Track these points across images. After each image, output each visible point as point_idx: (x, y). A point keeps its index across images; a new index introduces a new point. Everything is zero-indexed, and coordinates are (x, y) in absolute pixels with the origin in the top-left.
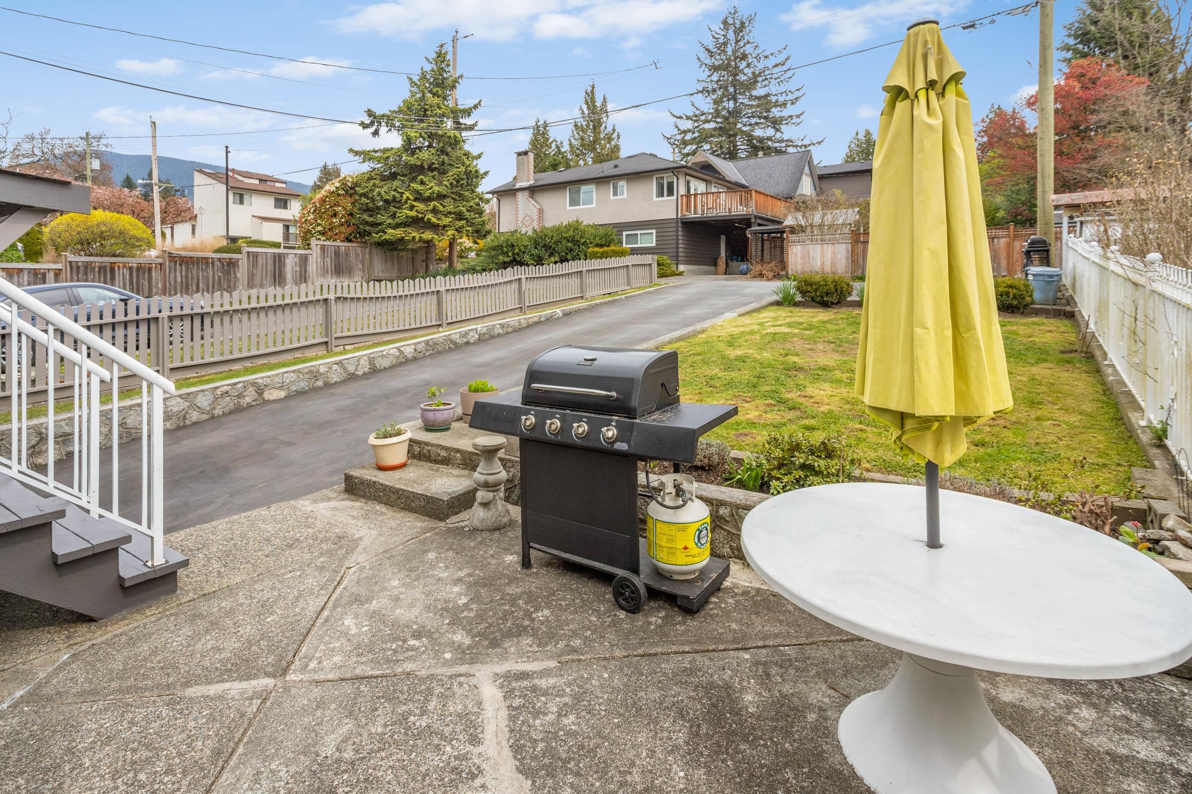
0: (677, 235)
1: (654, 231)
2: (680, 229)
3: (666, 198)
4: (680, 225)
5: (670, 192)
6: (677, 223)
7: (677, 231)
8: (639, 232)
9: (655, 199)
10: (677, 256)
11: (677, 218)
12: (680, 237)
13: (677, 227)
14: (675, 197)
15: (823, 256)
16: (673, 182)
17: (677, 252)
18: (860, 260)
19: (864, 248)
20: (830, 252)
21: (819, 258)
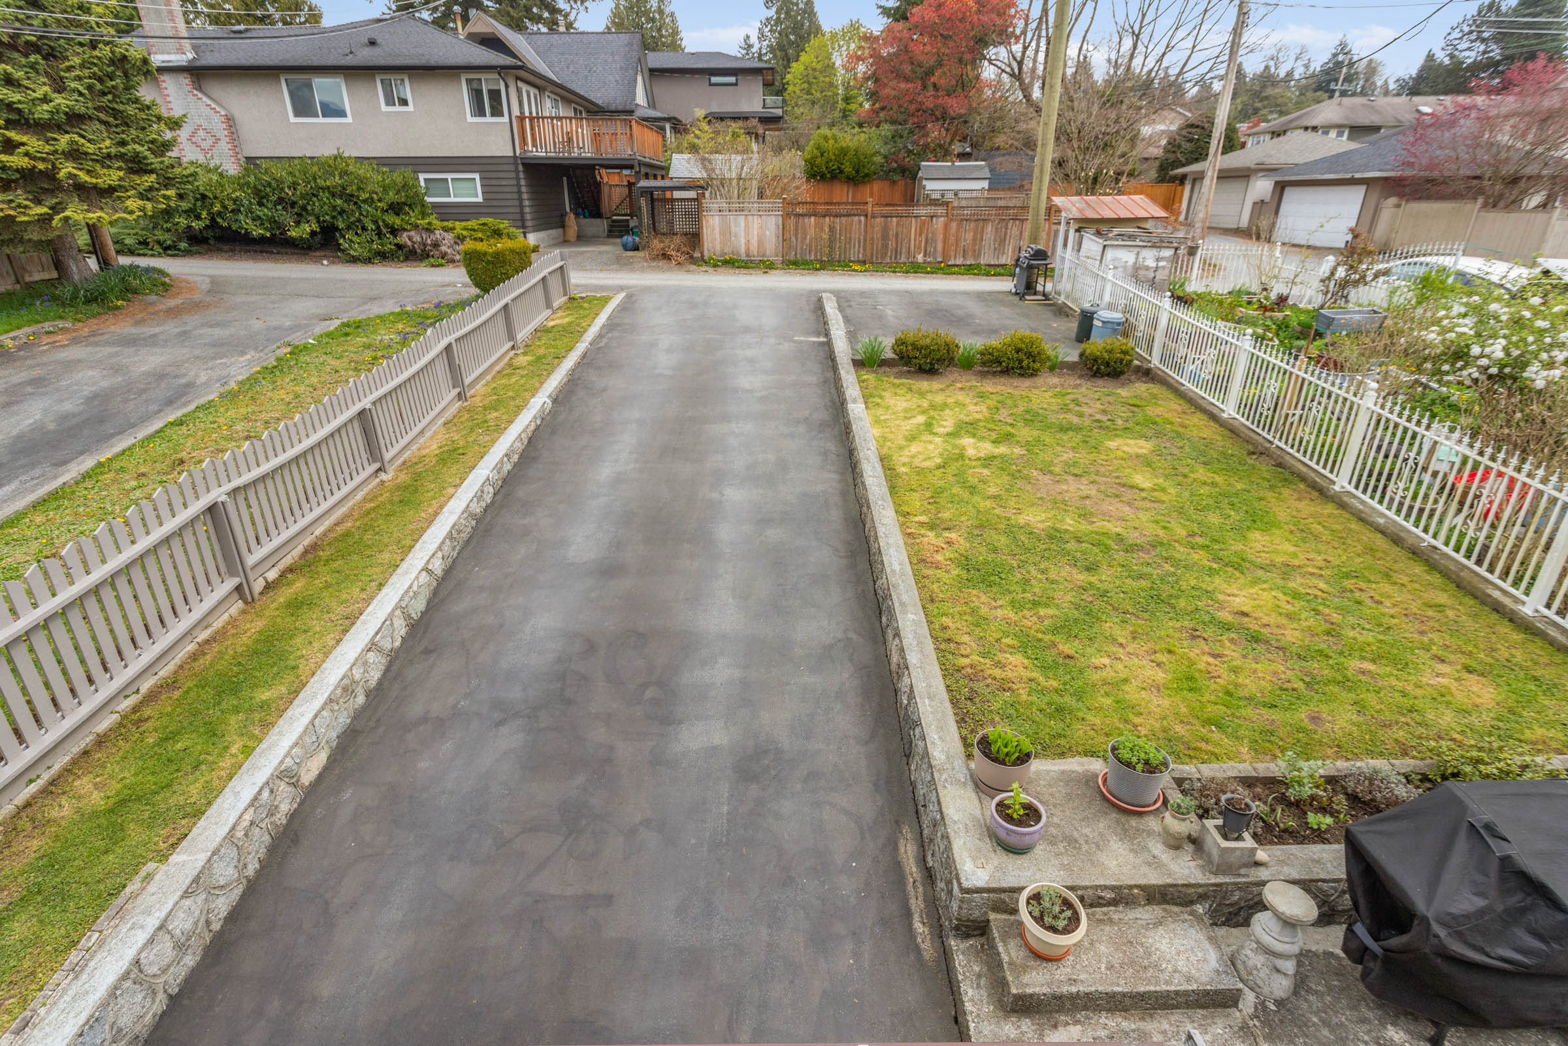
0: (519, 186)
1: (477, 176)
2: (522, 175)
3: (489, 119)
4: (521, 168)
5: (497, 111)
6: (516, 164)
7: (518, 179)
8: (449, 176)
9: (470, 119)
10: (523, 220)
11: (515, 157)
12: (524, 189)
13: (517, 171)
14: (506, 119)
15: (747, 233)
16: (499, 91)
17: (522, 213)
18: (793, 239)
19: (797, 224)
20: (756, 226)
21: (743, 234)
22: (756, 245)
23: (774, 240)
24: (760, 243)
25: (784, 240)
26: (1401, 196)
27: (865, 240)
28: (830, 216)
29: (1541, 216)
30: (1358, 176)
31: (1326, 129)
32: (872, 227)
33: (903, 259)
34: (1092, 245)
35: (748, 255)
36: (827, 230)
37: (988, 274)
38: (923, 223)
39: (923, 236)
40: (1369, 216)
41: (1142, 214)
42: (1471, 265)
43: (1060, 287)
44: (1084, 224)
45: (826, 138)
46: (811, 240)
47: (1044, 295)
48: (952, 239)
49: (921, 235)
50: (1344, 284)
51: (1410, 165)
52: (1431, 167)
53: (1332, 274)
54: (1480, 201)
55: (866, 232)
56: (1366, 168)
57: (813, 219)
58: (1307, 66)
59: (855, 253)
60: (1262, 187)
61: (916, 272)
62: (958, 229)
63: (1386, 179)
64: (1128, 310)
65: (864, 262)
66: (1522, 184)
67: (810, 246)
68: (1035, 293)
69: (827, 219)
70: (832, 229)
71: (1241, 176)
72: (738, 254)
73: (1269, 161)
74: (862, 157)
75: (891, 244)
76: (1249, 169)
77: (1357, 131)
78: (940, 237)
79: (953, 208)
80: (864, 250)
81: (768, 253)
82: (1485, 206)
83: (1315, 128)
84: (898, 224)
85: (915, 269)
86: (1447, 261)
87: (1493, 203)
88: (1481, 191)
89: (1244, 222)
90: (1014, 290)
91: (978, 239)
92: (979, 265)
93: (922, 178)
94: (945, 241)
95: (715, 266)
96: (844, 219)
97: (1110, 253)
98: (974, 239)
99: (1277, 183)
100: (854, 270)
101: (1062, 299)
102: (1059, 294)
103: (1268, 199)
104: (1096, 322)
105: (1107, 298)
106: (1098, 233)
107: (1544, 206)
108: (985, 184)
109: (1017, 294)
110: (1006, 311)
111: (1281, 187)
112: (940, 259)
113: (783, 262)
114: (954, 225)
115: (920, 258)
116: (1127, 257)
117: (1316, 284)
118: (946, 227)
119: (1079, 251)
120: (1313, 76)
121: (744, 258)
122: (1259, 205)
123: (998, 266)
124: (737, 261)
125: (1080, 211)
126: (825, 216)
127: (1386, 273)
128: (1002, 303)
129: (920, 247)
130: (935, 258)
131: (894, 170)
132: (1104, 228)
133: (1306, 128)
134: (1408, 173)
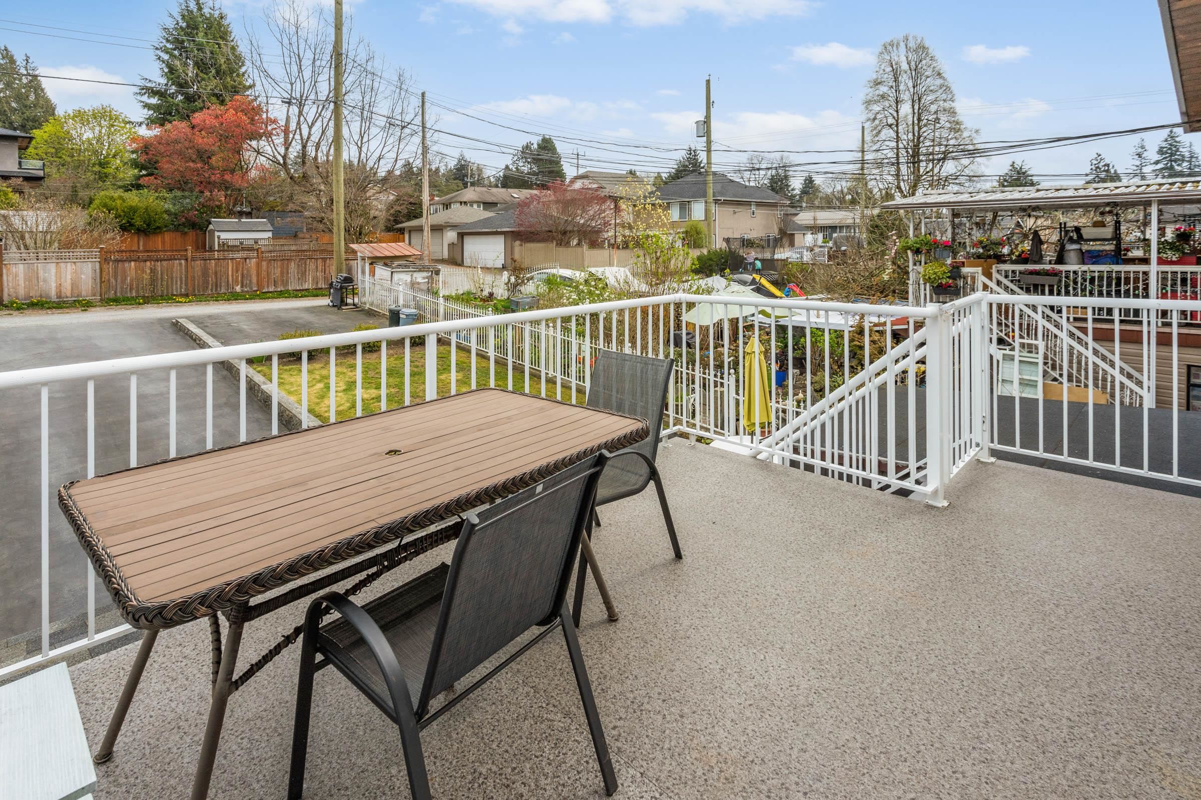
15: (59, 278)
18: (113, 280)
19: (116, 268)
20: (69, 272)
21: (53, 278)
22: (69, 288)
23: (90, 282)
24: (74, 285)
25: (101, 282)
26: (521, 240)
27: (187, 278)
28: (151, 260)
29: (579, 249)
30: (499, 230)
31: (472, 203)
32: (193, 268)
33: (223, 291)
34: (382, 272)
35: (59, 297)
36: (148, 271)
37: (296, 297)
38: (238, 264)
39: (239, 273)
40: (509, 252)
41: (408, 253)
42: (567, 273)
43: (364, 300)
44: (374, 260)
45: (112, 198)
46: (132, 280)
47: (354, 305)
48: (264, 273)
49: (237, 271)
50: (516, 285)
51: (521, 225)
52: (531, 226)
53: (509, 280)
54: (555, 243)
55: (187, 272)
56: (501, 226)
57: (133, 263)
58: (446, 166)
59: (177, 288)
60: (451, 236)
61: (236, 299)
62: (268, 267)
63: (512, 232)
64: (418, 307)
65: (187, 295)
66: (568, 234)
67: (131, 285)
68: (347, 304)
69: (148, 263)
70: (153, 271)
71: (437, 229)
72: (48, 296)
73: (451, 221)
74: (152, 214)
75: (211, 280)
76: (441, 225)
77: (488, 205)
78: (254, 273)
79: (262, 252)
80: (186, 285)
81: (84, 293)
82: (557, 244)
83: (465, 203)
84: (216, 265)
85: (235, 297)
86: (554, 271)
87: (559, 244)
88: (553, 238)
89: (446, 255)
90: (331, 304)
91: (285, 272)
92: (288, 291)
93: (213, 231)
94: (258, 275)
95: (18, 309)
96: (165, 263)
97: (396, 276)
98: (282, 273)
99: (459, 234)
100: (179, 302)
101: (367, 306)
102: (365, 303)
103: (456, 242)
104: (401, 316)
105: (401, 302)
106: (386, 265)
107: (578, 244)
108: (270, 234)
109: (334, 306)
110: (333, 317)
111: (461, 236)
112: (255, 289)
113: (101, 300)
114: (264, 264)
115: (238, 289)
116: (406, 277)
117: (503, 286)
118: (258, 265)
119: (374, 276)
120: (451, 170)
121: (54, 299)
122: (451, 245)
123: (303, 290)
124: (47, 303)
125: (371, 252)
126: (146, 261)
127: (532, 278)
128: (327, 313)
129: (237, 281)
130: (251, 288)
131: (184, 224)
132: (388, 261)
133: (461, 203)
134: (522, 229)
